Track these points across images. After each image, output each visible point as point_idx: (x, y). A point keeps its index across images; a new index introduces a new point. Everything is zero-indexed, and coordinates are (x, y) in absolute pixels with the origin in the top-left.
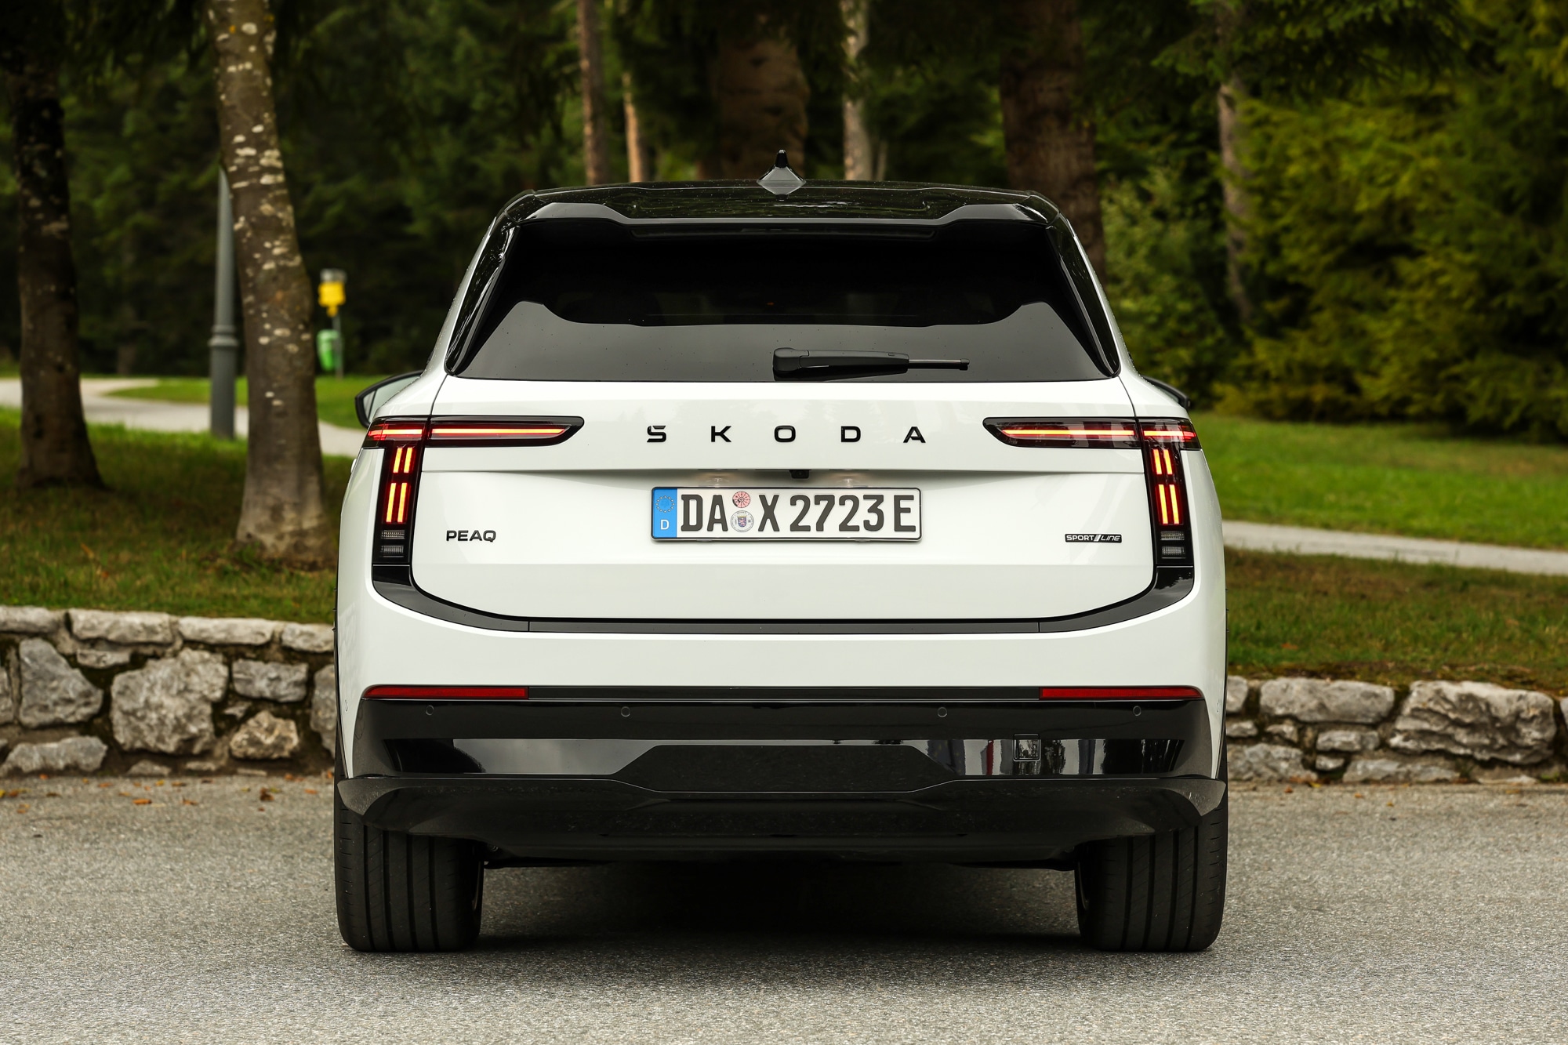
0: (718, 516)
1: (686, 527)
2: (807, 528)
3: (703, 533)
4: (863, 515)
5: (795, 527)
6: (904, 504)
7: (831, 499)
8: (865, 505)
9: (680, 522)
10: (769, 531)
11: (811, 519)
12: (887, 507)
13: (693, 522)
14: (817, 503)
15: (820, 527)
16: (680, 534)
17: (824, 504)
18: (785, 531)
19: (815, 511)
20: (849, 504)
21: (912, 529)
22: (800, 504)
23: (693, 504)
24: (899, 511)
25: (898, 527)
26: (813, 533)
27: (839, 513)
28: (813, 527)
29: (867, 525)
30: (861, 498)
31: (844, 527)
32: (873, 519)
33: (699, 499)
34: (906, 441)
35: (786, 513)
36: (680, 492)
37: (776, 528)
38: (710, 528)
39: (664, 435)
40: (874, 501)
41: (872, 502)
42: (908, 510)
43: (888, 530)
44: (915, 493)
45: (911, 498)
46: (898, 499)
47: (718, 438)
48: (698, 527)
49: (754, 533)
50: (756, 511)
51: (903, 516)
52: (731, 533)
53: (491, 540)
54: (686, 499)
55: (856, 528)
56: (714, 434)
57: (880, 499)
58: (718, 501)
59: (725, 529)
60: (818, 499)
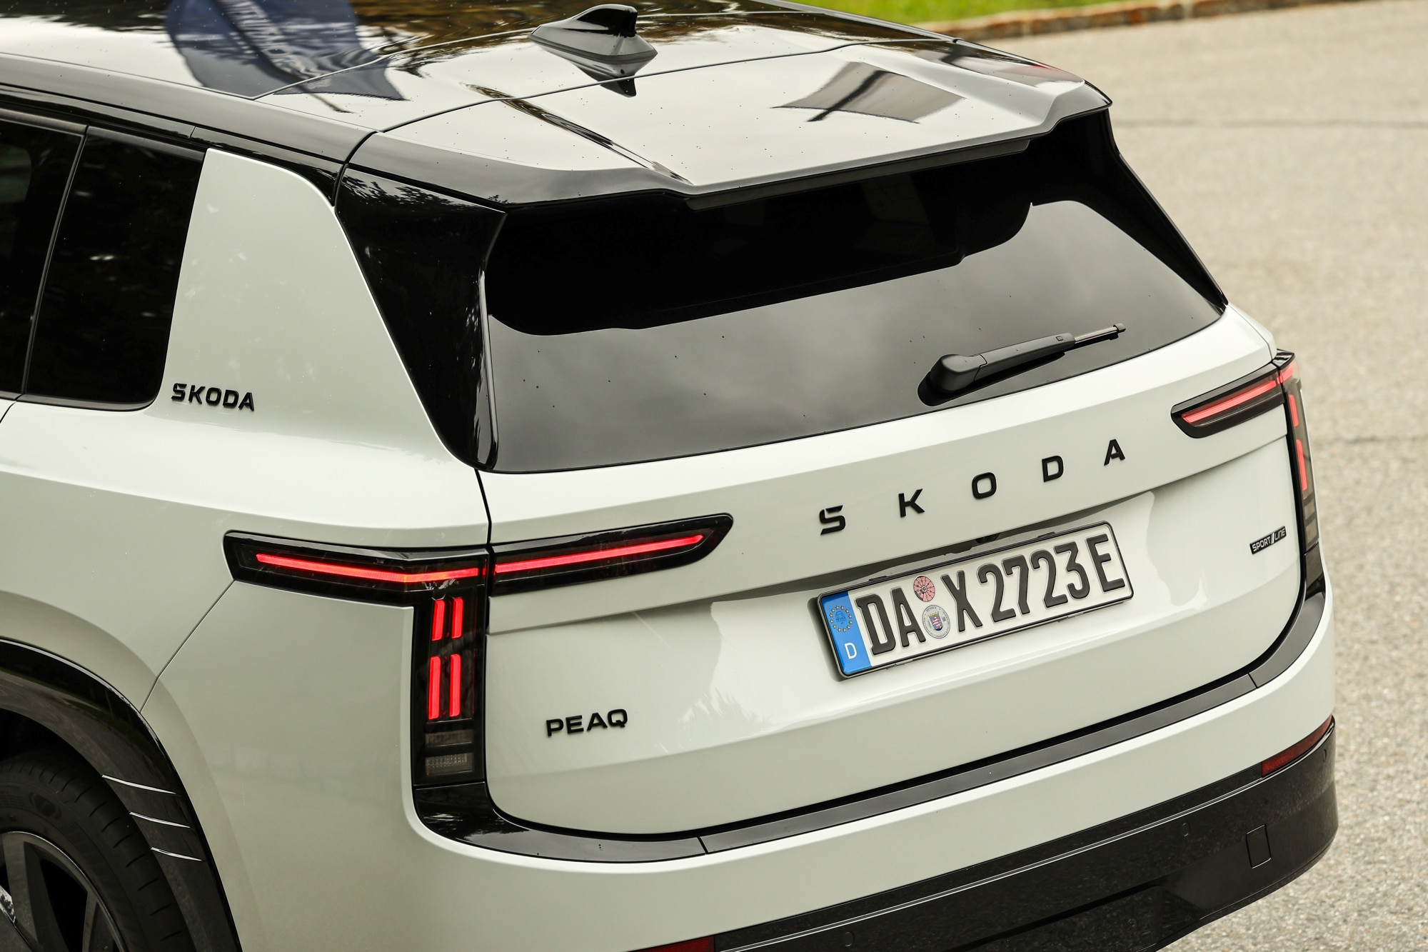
0: (907, 623)
1: (878, 649)
2: (1010, 614)
3: (899, 653)
4: (1065, 579)
5: (998, 616)
6: (1101, 549)
7: (1019, 561)
8: (1062, 560)
9: (868, 645)
11: (1010, 602)
12: (1084, 559)
13: (883, 639)
14: (1009, 573)
16: (876, 661)
18: (989, 627)
21: (1119, 584)
23: (872, 609)
24: (1100, 560)
25: (1107, 586)
26: (1020, 620)
28: (1018, 611)
30: (1053, 553)
31: (1050, 601)
33: (876, 599)
34: (1107, 462)
36: (853, 596)
37: (978, 624)
38: (906, 644)
39: (842, 519)
41: (1067, 555)
46: (1092, 543)
48: (890, 646)
49: (954, 637)
50: (945, 602)
52: (932, 644)
53: (621, 724)
54: (862, 603)
56: (903, 504)
58: (898, 597)
59: (922, 639)
60: (1009, 565)
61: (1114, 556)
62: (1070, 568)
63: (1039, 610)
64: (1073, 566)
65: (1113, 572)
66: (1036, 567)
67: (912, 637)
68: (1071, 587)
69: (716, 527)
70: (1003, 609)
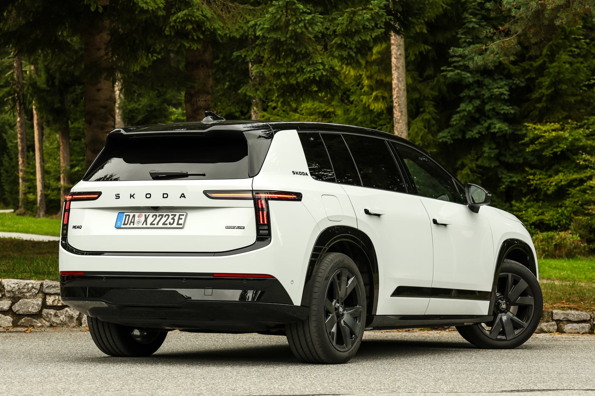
0: (133, 221)
1: (124, 224)
2: (154, 224)
3: (128, 226)
5: (151, 224)
6: (181, 217)
7: (162, 215)
8: (171, 217)
10: (144, 226)
13: (126, 223)
14: (159, 217)
15: (157, 224)
16: (122, 226)
17: (160, 217)
18: (148, 226)
19: (158, 219)
20: (167, 217)
21: (181, 224)
22: (155, 217)
23: (127, 217)
24: (179, 219)
25: (178, 224)
26: (156, 226)
27: (164, 219)
29: (170, 224)
31: (164, 224)
32: (172, 221)
33: (129, 216)
34: (180, 198)
35: (150, 220)
36: (125, 214)
39: (119, 196)
40: (173, 216)
42: (182, 219)
43: (175, 225)
44: (185, 214)
45: (183, 215)
47: (132, 197)
48: (127, 224)
49: (141, 226)
50: (143, 219)
51: (180, 220)
52: (135, 226)
53: (81, 228)
54: (126, 216)
55: (167, 224)
56: (131, 196)
57: (175, 215)
58: (134, 216)
60: (159, 215)
61: (183, 219)
62: (172, 219)
63: (160, 225)
64: (173, 219)
65: (181, 222)
66: (165, 217)
67: (132, 224)
68: (170, 222)
69: (99, 194)
70: (153, 223)
